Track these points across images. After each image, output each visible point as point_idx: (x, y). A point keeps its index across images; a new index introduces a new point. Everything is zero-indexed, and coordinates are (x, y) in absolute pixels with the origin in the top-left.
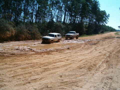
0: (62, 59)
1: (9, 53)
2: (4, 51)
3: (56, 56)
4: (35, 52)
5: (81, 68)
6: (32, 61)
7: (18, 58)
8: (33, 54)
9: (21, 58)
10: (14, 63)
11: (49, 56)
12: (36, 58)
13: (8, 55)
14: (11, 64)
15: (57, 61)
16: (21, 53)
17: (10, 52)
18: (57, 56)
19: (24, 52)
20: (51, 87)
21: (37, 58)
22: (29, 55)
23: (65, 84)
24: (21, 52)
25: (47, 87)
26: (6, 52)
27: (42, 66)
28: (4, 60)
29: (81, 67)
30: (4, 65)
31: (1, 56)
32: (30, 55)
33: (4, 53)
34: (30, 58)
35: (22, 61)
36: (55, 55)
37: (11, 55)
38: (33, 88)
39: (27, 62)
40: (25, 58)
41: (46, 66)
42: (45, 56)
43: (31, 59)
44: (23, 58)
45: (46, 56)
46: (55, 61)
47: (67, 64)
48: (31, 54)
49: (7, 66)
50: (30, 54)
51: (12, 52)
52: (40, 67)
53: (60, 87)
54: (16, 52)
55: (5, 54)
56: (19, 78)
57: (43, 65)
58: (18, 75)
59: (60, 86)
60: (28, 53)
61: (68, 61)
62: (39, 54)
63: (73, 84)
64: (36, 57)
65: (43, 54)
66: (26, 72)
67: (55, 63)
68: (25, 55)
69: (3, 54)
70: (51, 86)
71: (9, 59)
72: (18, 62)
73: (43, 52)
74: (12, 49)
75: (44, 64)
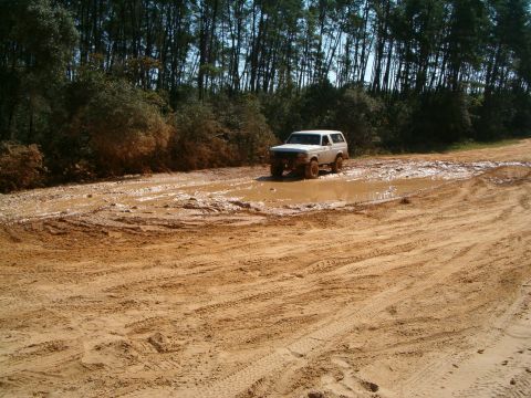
0: (383, 242)
1: (156, 219)
2: (133, 214)
3: (357, 232)
4: (265, 215)
5: (470, 282)
6: (262, 251)
7: (202, 242)
8: (259, 224)
9: (214, 238)
10: (192, 260)
11: (328, 231)
12: (277, 239)
13: (157, 229)
14: (177, 262)
15: (367, 251)
16: (207, 219)
17: (161, 216)
18: (363, 232)
19: (219, 218)
20: (360, 350)
21: (281, 241)
22: (243, 227)
23: (415, 338)
24: (204, 216)
25: (347, 350)
26: (143, 216)
27: (306, 270)
28: (148, 248)
29: (469, 276)
30: (150, 267)
31: (130, 233)
32: (247, 226)
33: (137, 221)
34: (250, 241)
35: (220, 252)
36: (353, 229)
37: (169, 231)
38: (292, 353)
39: (239, 255)
40: (233, 241)
41: (325, 270)
42: (312, 231)
43: (257, 246)
44: (222, 240)
45: (315, 231)
46: (356, 253)
47: (410, 262)
48: (253, 225)
49: (164, 270)
50: (247, 223)
51: (168, 217)
52: (300, 276)
53: (395, 350)
54: (183, 215)
55: (142, 227)
56: (223, 317)
57: (311, 268)
58: (218, 306)
59: (395, 346)
60: (236, 221)
61: (412, 253)
62: (283, 224)
63: (447, 338)
64: (274, 235)
65: (299, 224)
66: (247, 294)
67: (359, 259)
68: (226, 227)
69: (135, 225)
70: (359, 346)
71: (165, 246)
72: (205, 257)
73: (299, 218)
74: (167, 207)
75: (315, 265)
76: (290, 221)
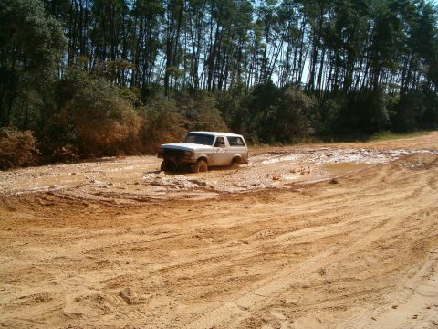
0: (314, 215)
1: (128, 194)
2: (109, 189)
3: (293, 207)
4: (217, 192)
5: (387, 249)
6: (214, 221)
7: (165, 213)
8: (213, 200)
9: (175, 210)
10: (156, 228)
11: (270, 205)
12: (228, 212)
13: (128, 202)
14: (145, 230)
15: (302, 222)
16: (170, 194)
17: (132, 191)
18: (299, 206)
19: (180, 194)
20: (295, 304)
21: (230, 214)
22: (199, 201)
23: (340, 295)
24: (168, 191)
25: (284, 304)
26: (118, 191)
27: (251, 238)
28: (120, 217)
29: (386, 244)
30: (122, 234)
31: (106, 205)
32: (203, 201)
33: (113, 195)
34: (205, 213)
35: (180, 222)
36: (290, 204)
37: (139, 203)
38: (239, 306)
39: (196, 224)
40: (190, 213)
41: (266, 238)
42: (256, 206)
43: (211, 217)
44: (183, 212)
45: (259, 205)
46: (292, 224)
47: (337, 232)
48: (207, 200)
49: (133, 237)
50: (203, 198)
51: (138, 192)
52: (246, 243)
53: (323, 305)
54: (151, 191)
55: (116, 200)
56: (182, 275)
57: (255, 236)
58: (178, 266)
59: (324, 301)
60: (194, 196)
61: (339, 224)
62: (233, 200)
63: (367, 296)
64: (225, 209)
65: (246, 199)
66: (202, 257)
67: (295, 229)
68: (186, 201)
69: (111, 199)
70: (293, 301)
71: (135, 216)
72: (168, 225)
73: (246, 194)
74: (137, 184)
75: (258, 233)
76: (238, 197)
